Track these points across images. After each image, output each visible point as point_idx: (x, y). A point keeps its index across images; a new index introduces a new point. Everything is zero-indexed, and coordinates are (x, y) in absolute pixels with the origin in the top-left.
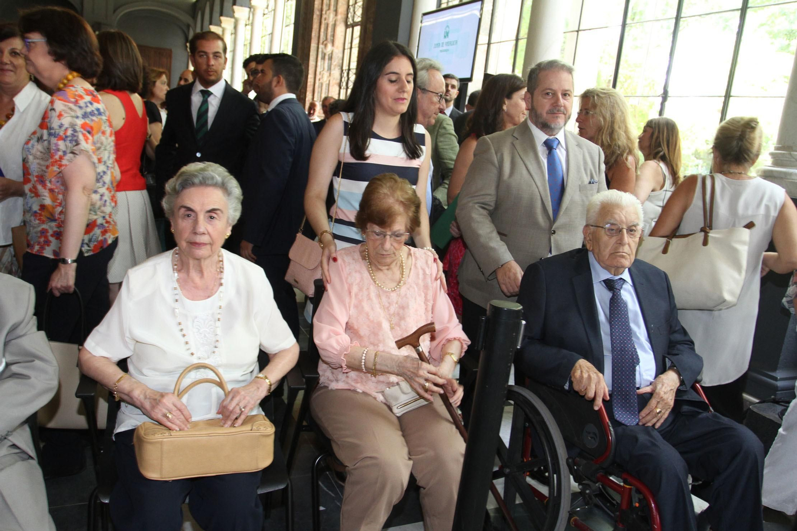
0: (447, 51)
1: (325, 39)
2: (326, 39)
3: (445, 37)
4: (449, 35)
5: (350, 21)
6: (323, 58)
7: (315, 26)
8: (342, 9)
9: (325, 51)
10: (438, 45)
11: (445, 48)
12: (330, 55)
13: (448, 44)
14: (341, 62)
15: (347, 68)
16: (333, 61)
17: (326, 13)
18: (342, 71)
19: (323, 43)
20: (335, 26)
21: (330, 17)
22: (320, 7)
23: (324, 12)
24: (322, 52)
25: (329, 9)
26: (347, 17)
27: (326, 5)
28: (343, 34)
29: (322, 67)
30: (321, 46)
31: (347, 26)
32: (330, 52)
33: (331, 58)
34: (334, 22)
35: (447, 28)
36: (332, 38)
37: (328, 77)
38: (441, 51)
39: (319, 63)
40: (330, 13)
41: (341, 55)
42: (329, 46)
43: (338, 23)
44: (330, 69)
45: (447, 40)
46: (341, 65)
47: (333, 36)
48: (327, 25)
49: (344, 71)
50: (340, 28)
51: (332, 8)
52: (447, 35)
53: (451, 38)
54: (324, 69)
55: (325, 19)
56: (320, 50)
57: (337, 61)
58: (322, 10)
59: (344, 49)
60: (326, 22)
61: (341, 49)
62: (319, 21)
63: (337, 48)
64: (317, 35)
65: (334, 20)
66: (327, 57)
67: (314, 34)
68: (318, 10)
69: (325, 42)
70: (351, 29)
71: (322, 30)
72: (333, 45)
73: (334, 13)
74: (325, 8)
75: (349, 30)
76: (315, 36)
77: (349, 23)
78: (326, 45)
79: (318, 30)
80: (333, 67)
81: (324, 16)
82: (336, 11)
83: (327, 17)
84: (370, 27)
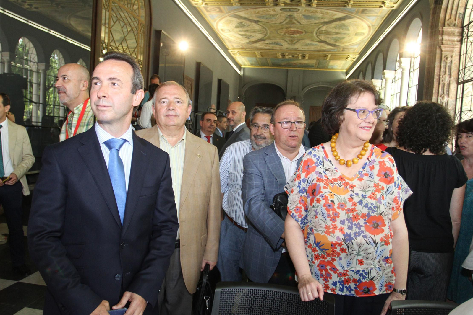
1: (442, 93)
5: (461, 80)
7: (435, 86)
8: (454, 73)
9: (442, 101)
12: (447, 103)
14: (454, 107)
15: (460, 110)
17: (443, 77)
18: (455, 113)
20: (449, 84)
21: (446, 79)
22: (439, 73)
23: (441, 77)
25: (445, 74)
26: (458, 78)
27: (443, 72)
28: (456, 89)
30: (440, 98)
31: (458, 83)
32: (447, 101)
34: (448, 82)
36: (448, 92)
40: (445, 77)
41: (454, 103)
42: (446, 98)
43: (451, 82)
46: (454, 109)
47: (448, 91)
48: (444, 84)
49: (457, 113)
50: (453, 86)
51: (447, 73)
55: (442, 81)
56: (439, 100)
57: (451, 106)
58: (440, 75)
59: (456, 98)
60: (443, 82)
61: (454, 99)
62: (438, 82)
63: (451, 98)
64: (437, 91)
65: (449, 80)
67: (435, 91)
68: (437, 76)
69: (442, 96)
70: (462, 85)
71: (440, 88)
72: (448, 97)
73: (449, 76)
74: (442, 73)
75: (460, 86)
76: (435, 92)
77: (460, 81)
78: (443, 98)
79: (437, 88)
81: (441, 79)
82: (450, 75)
83: (444, 80)
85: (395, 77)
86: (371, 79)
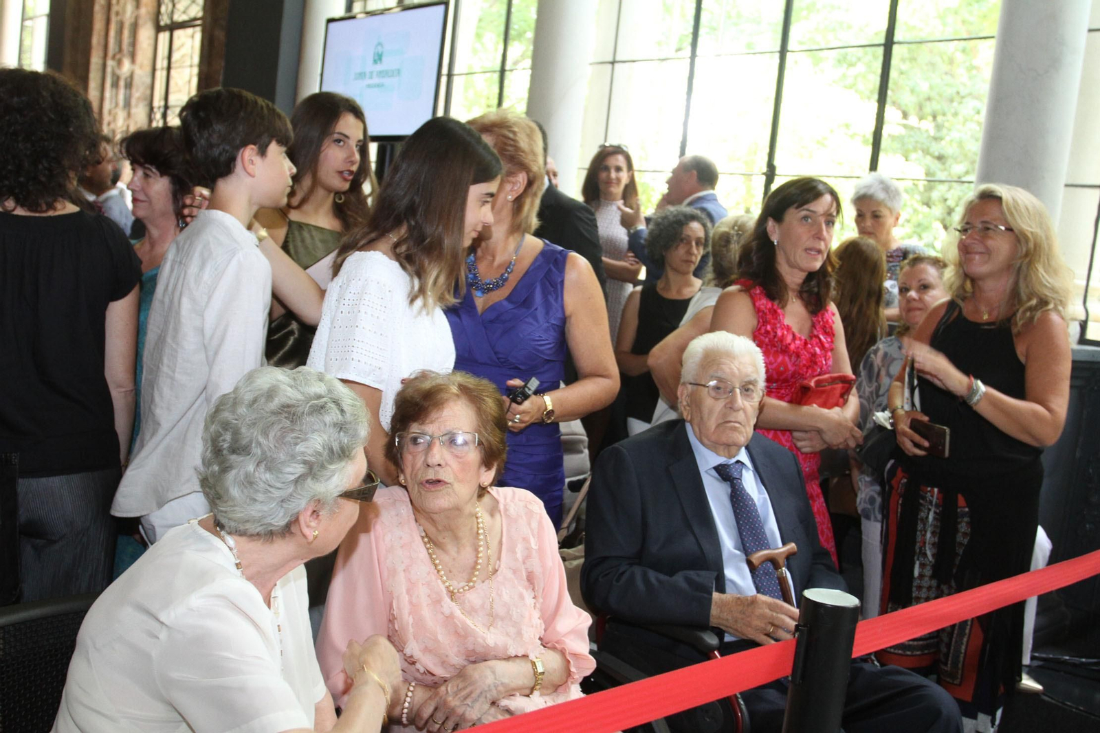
0: (379, 86)
1: (117, 50)
2: (120, 50)
3: (375, 62)
4: (384, 59)
5: (165, 20)
6: (115, 85)
7: (98, 25)
9: (118, 72)
10: (361, 75)
11: (376, 81)
12: (129, 80)
13: (382, 74)
14: (148, 92)
15: (162, 103)
16: (134, 90)
17: (118, 3)
18: (151, 109)
19: (114, 57)
20: (135, 27)
21: (127, 10)
23: (114, 1)
24: (114, 74)
26: (158, 13)
28: (152, 42)
29: (114, 101)
30: (110, 63)
31: (159, 29)
32: (129, 74)
33: (129, 85)
34: (133, 20)
35: (379, 48)
36: (131, 49)
37: (125, 120)
38: (369, 86)
39: (108, 94)
40: (125, 4)
41: (148, 80)
42: (127, 66)
43: (141, 22)
44: (127, 104)
45: (379, 67)
46: (149, 98)
47: (134, 44)
48: (121, 26)
49: (155, 110)
50: (146, 34)
52: (378, 58)
53: (388, 63)
54: (117, 105)
55: (117, 14)
56: (109, 70)
57: (142, 89)
59: (154, 70)
60: (119, 18)
61: (148, 69)
62: (105, 17)
63: (141, 67)
64: (102, 42)
65: (134, 15)
66: (122, 83)
67: (96, 40)
69: (118, 57)
70: (167, 34)
71: (112, 33)
72: (133, 61)
73: (134, 3)
75: (164, 37)
76: (99, 43)
77: (162, 23)
78: (120, 63)
79: (103, 33)
80: (133, 102)
81: (115, 9)
84: (220, 35)
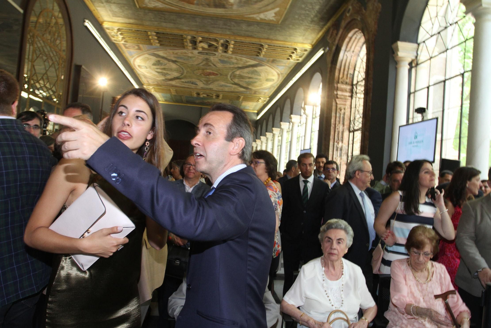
0: (417, 146)
2: (339, 139)
3: (415, 138)
4: (418, 138)
5: (352, 129)
6: (337, 150)
7: (332, 133)
8: (347, 122)
9: (338, 146)
10: (411, 143)
11: (415, 144)
12: (341, 148)
13: (417, 142)
14: (347, 151)
15: (351, 155)
16: (342, 151)
17: (338, 125)
18: (348, 156)
19: (337, 142)
20: (343, 132)
21: (340, 128)
22: (335, 122)
23: (337, 125)
24: (336, 147)
25: (340, 123)
26: (350, 127)
27: (338, 121)
28: (348, 136)
29: (337, 155)
30: (336, 144)
31: (350, 132)
32: (341, 147)
33: (341, 150)
34: (342, 130)
35: (416, 134)
36: (342, 139)
37: (340, 160)
38: (413, 146)
39: (335, 153)
40: (340, 126)
41: (347, 148)
42: (340, 144)
43: (344, 130)
44: (341, 156)
45: (416, 140)
46: (347, 153)
47: (342, 137)
48: (339, 132)
50: (346, 133)
51: (341, 122)
52: (416, 137)
53: (419, 138)
54: (337, 156)
55: (338, 129)
56: (335, 146)
57: (345, 151)
58: (335, 124)
59: (349, 144)
60: (338, 130)
61: (347, 144)
62: (334, 130)
63: (345, 144)
64: (333, 137)
66: (339, 149)
67: (331, 137)
68: (334, 124)
70: (352, 133)
71: (336, 135)
72: (342, 142)
73: (343, 125)
74: (337, 123)
75: (351, 134)
77: (351, 130)
78: (338, 143)
79: (333, 135)
80: (342, 154)
81: (337, 127)
82: (343, 124)
83: (339, 128)
84: (367, 133)
85: (300, 122)
86: (279, 121)
